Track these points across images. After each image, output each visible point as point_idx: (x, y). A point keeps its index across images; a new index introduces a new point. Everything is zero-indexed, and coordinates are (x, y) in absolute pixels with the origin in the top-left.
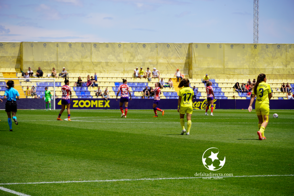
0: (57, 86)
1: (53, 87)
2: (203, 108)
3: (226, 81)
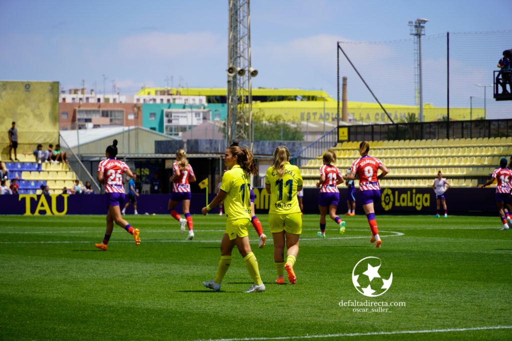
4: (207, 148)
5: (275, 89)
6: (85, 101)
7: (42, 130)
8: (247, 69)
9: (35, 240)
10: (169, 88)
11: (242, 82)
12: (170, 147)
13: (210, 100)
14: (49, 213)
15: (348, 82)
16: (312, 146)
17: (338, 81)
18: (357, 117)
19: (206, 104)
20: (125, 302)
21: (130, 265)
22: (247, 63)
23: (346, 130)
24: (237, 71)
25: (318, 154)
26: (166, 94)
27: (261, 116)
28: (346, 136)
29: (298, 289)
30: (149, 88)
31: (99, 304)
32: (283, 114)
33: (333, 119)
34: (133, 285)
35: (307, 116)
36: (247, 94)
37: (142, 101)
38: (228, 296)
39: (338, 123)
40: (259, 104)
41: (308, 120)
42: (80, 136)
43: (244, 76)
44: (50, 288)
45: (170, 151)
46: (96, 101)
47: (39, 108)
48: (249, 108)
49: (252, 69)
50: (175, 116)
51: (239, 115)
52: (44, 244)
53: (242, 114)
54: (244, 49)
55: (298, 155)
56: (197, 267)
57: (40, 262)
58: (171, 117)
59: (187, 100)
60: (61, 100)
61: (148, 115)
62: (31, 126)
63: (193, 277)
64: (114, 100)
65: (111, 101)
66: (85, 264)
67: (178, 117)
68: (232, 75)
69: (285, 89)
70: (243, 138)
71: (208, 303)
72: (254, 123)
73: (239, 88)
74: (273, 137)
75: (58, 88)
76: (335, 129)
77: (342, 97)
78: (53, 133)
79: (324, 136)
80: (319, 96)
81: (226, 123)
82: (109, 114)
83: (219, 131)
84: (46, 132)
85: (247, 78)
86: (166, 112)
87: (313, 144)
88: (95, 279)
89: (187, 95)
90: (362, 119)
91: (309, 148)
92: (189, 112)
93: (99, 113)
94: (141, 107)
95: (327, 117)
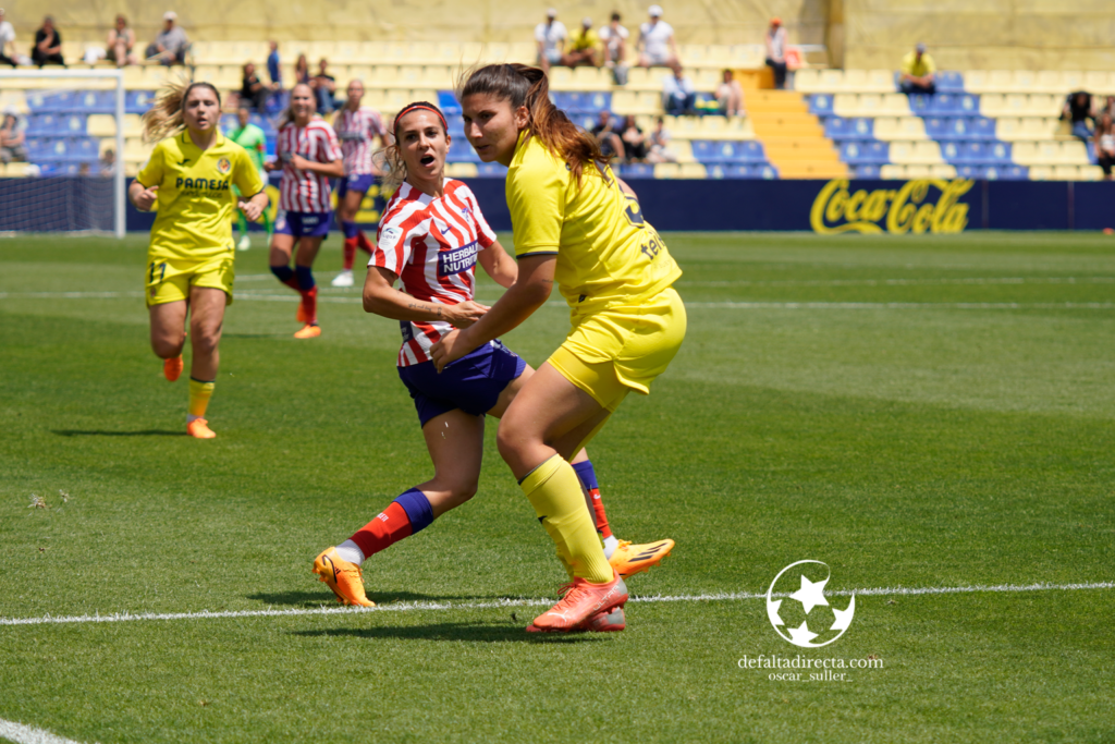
0: (131, 108)
1: (113, 114)
2: (900, 224)
3: (1022, 81)
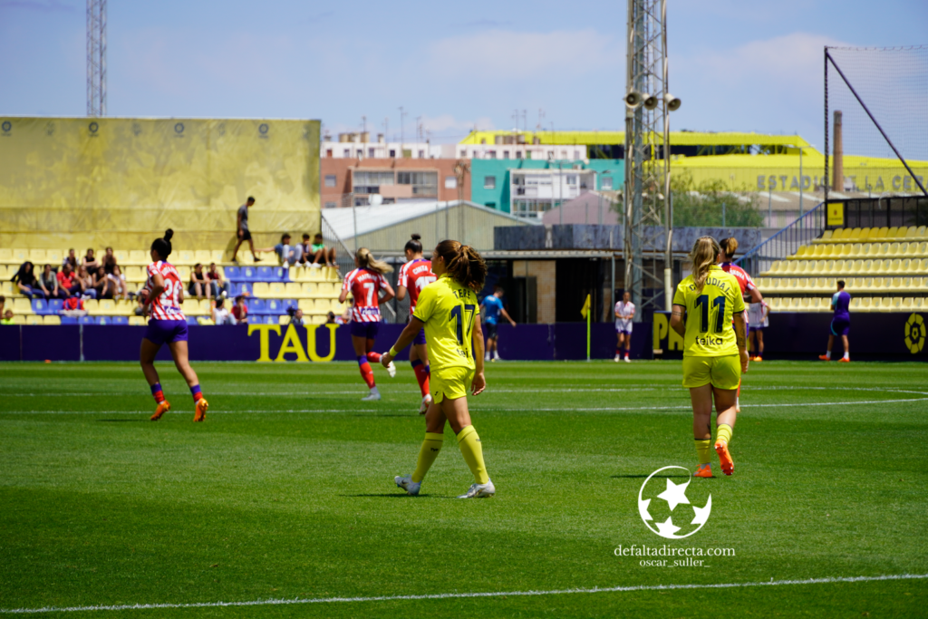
4: (589, 240)
5: (711, 132)
6: (367, 155)
7: (291, 208)
8: (660, 96)
9: (278, 408)
10: (520, 132)
11: (651, 120)
12: (522, 239)
13: (594, 152)
14: (302, 358)
15: (844, 120)
16: (779, 236)
17: (826, 118)
18: (860, 184)
19: (587, 161)
20: (441, 520)
21: (450, 453)
22: (660, 86)
23: (840, 208)
24: (642, 100)
25: (789, 251)
26: (515, 142)
27: (687, 181)
28: (840, 219)
29: (754, 497)
30: (483, 131)
31: (395, 523)
32: (726, 178)
33: (817, 188)
34: (455, 489)
35: (770, 182)
36: (661, 142)
37: (470, 156)
38: (628, 510)
39: (826, 194)
40: (681, 161)
41: (771, 189)
42: (358, 220)
43: (656, 109)
44: (305, 495)
45: (521, 246)
46: (387, 155)
47: (283, 167)
48: (665, 168)
49: (670, 97)
50: (530, 183)
51: (647, 181)
52: (293, 414)
53: (652, 177)
54: (655, 61)
55: (754, 253)
56: (571, 456)
57: (286, 446)
58: (524, 184)
59: (553, 153)
60: (323, 154)
61: (483, 180)
62: (270, 201)
63: (565, 474)
64: (421, 152)
65: (415, 155)
66: (369, 450)
67: (536, 183)
68: (634, 107)
69: (728, 134)
70: (653, 222)
71: (591, 522)
72: (674, 195)
73: (646, 132)
74: (708, 220)
75: (319, 131)
76: (821, 205)
77: (834, 148)
78: (310, 212)
79: (801, 219)
80: (791, 146)
81: (624, 195)
82: (410, 178)
83: (610, 210)
84: (298, 212)
85: (661, 113)
86: (514, 175)
87: (781, 233)
88: (386, 479)
89: (554, 144)
90: (869, 188)
91: (774, 241)
92: (556, 174)
93: (393, 177)
94: (469, 165)
95: (806, 184)
